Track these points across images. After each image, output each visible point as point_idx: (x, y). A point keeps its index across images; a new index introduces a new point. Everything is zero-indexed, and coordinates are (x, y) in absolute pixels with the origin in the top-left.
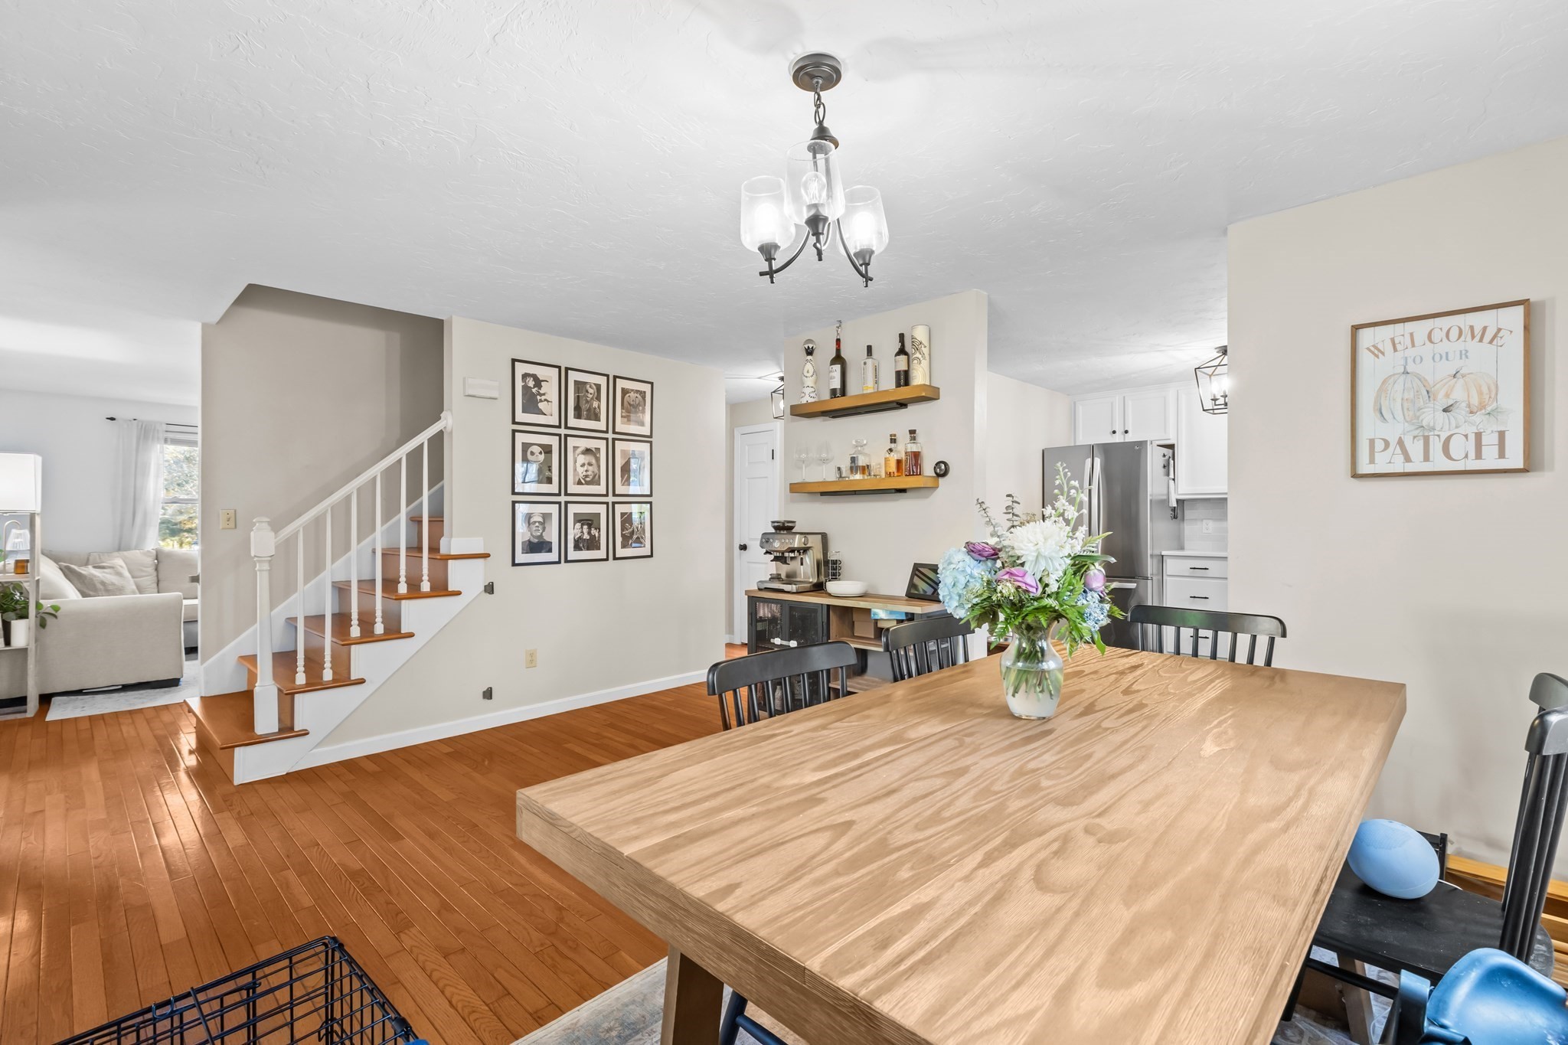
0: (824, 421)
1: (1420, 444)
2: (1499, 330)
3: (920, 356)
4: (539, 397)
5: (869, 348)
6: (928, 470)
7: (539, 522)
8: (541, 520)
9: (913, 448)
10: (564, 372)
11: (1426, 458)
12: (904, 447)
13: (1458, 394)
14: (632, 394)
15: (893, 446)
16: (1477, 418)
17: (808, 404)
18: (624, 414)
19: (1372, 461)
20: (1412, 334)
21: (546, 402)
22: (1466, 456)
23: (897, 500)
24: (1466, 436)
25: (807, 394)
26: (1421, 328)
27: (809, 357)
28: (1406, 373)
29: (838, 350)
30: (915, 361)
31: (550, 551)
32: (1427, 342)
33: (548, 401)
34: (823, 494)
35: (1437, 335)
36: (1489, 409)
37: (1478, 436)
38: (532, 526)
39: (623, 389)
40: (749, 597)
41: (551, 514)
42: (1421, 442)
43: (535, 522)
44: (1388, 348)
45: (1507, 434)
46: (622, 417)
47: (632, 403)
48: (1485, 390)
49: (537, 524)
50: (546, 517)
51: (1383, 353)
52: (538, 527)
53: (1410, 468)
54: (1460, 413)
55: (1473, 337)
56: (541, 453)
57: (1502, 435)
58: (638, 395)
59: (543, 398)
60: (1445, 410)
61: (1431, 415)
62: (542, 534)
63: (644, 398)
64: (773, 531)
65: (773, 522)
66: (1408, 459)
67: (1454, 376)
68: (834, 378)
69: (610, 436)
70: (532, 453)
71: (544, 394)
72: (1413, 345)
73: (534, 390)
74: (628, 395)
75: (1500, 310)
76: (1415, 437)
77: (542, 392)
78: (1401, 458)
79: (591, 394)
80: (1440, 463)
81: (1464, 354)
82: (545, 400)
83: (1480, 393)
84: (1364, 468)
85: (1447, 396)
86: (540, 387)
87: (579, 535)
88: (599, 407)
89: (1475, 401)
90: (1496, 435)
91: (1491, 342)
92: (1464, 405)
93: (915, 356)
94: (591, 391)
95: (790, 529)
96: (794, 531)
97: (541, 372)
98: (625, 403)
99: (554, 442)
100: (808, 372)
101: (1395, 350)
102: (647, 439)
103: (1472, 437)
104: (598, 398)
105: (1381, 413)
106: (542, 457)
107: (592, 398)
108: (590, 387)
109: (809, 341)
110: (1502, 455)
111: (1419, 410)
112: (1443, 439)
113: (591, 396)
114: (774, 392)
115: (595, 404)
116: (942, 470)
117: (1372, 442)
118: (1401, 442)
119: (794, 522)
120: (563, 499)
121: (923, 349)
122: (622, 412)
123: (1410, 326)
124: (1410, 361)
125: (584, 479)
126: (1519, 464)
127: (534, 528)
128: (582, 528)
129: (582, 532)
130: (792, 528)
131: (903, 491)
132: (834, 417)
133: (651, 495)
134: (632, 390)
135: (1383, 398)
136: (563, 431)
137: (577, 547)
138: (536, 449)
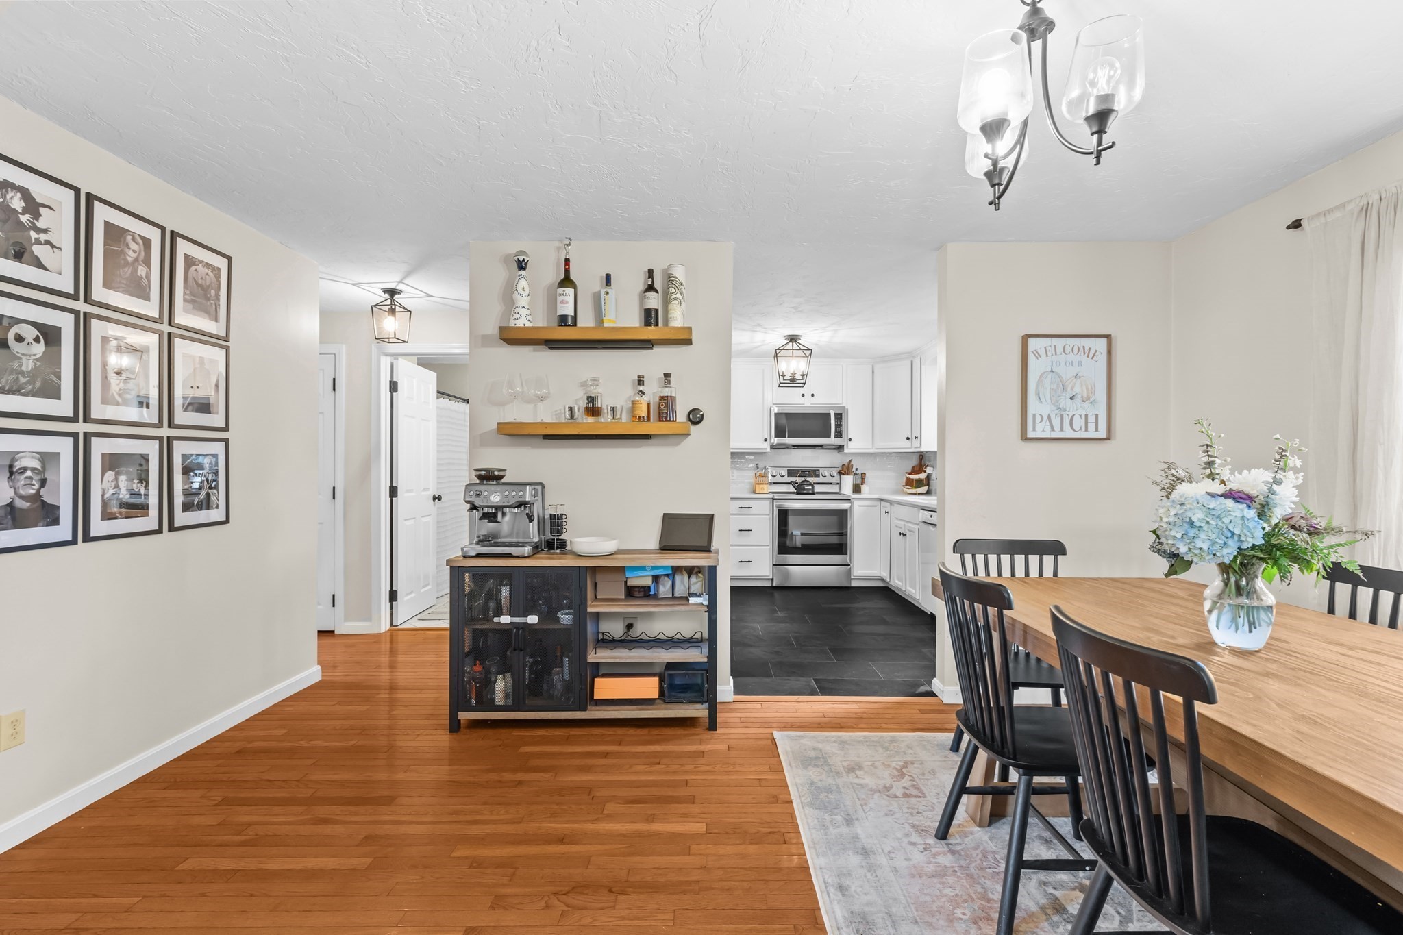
0: (534, 351)
1: (1059, 419)
2: (1096, 351)
3: (681, 297)
4: (33, 234)
5: (608, 277)
6: (681, 416)
7: (33, 469)
8: (36, 464)
9: (667, 392)
10: (86, 203)
11: (1062, 429)
12: (653, 391)
13: (1077, 390)
14: (200, 267)
15: (641, 388)
16: (1086, 405)
17: (525, 328)
18: (187, 297)
19: (1034, 429)
20: (1055, 346)
21: (48, 246)
22: (1081, 429)
23: (640, 447)
24: (1081, 416)
25: (524, 316)
26: (1060, 342)
27: (522, 272)
28: (1052, 371)
29: (567, 272)
30: (676, 302)
31: (55, 522)
32: (1063, 354)
33: (53, 246)
34: (546, 437)
35: (1068, 349)
36: (1091, 400)
37: (1086, 416)
38: (16, 476)
39: (187, 257)
40: (451, 567)
41: (59, 454)
42: (1060, 418)
43: (25, 469)
44: (1043, 353)
45: (1099, 416)
46: (185, 300)
47: (200, 282)
48: (1090, 387)
49: (29, 473)
50: (49, 459)
51: (1041, 357)
52: (31, 478)
53: (1054, 435)
54: (1078, 400)
55: (1084, 354)
56: (37, 340)
57: (1097, 416)
58: (209, 272)
59: (43, 237)
60: (1071, 398)
61: (1065, 402)
62: (39, 490)
63: (218, 277)
64: (478, 481)
65: (477, 470)
66: (1053, 429)
67: (1076, 377)
68: (567, 303)
69: (165, 328)
70: (19, 339)
71: (45, 231)
72: (1056, 354)
73: (24, 218)
74: (194, 268)
75: (1097, 339)
76: (1056, 415)
77: (41, 224)
78: (1048, 428)
79: (135, 252)
80: (1068, 433)
81: (1080, 364)
82: (48, 242)
83: (1087, 390)
84: (1031, 434)
85: (1072, 389)
86: (37, 216)
87: (112, 491)
88: (148, 277)
89: (1085, 395)
90: (1094, 416)
91: (1092, 358)
92: (1080, 396)
93: (675, 296)
94: (134, 246)
95: (500, 478)
96: (503, 481)
97: (41, 189)
98: (190, 279)
99: (65, 322)
100: (523, 290)
101: (1047, 356)
102: (221, 341)
103: (1083, 417)
104: (147, 262)
105: (1039, 397)
106: (39, 349)
107: (136, 260)
108: (134, 239)
109: (522, 252)
110: (1097, 430)
111: (1059, 397)
112: (1070, 416)
113: (134, 255)
114: (375, 306)
115: (142, 271)
116: (695, 417)
117: (1034, 416)
118: (1049, 418)
119: (504, 470)
120: (80, 427)
121: (683, 290)
122: (185, 293)
123: (1055, 340)
124: (1054, 364)
125: (119, 395)
126: (1104, 436)
127: (21, 480)
128: (116, 479)
129: (117, 487)
130: (501, 477)
131: (648, 437)
132: (551, 348)
133: (226, 429)
134: (201, 262)
135: (1040, 387)
136: (81, 306)
137: (107, 516)
138: (30, 333)
